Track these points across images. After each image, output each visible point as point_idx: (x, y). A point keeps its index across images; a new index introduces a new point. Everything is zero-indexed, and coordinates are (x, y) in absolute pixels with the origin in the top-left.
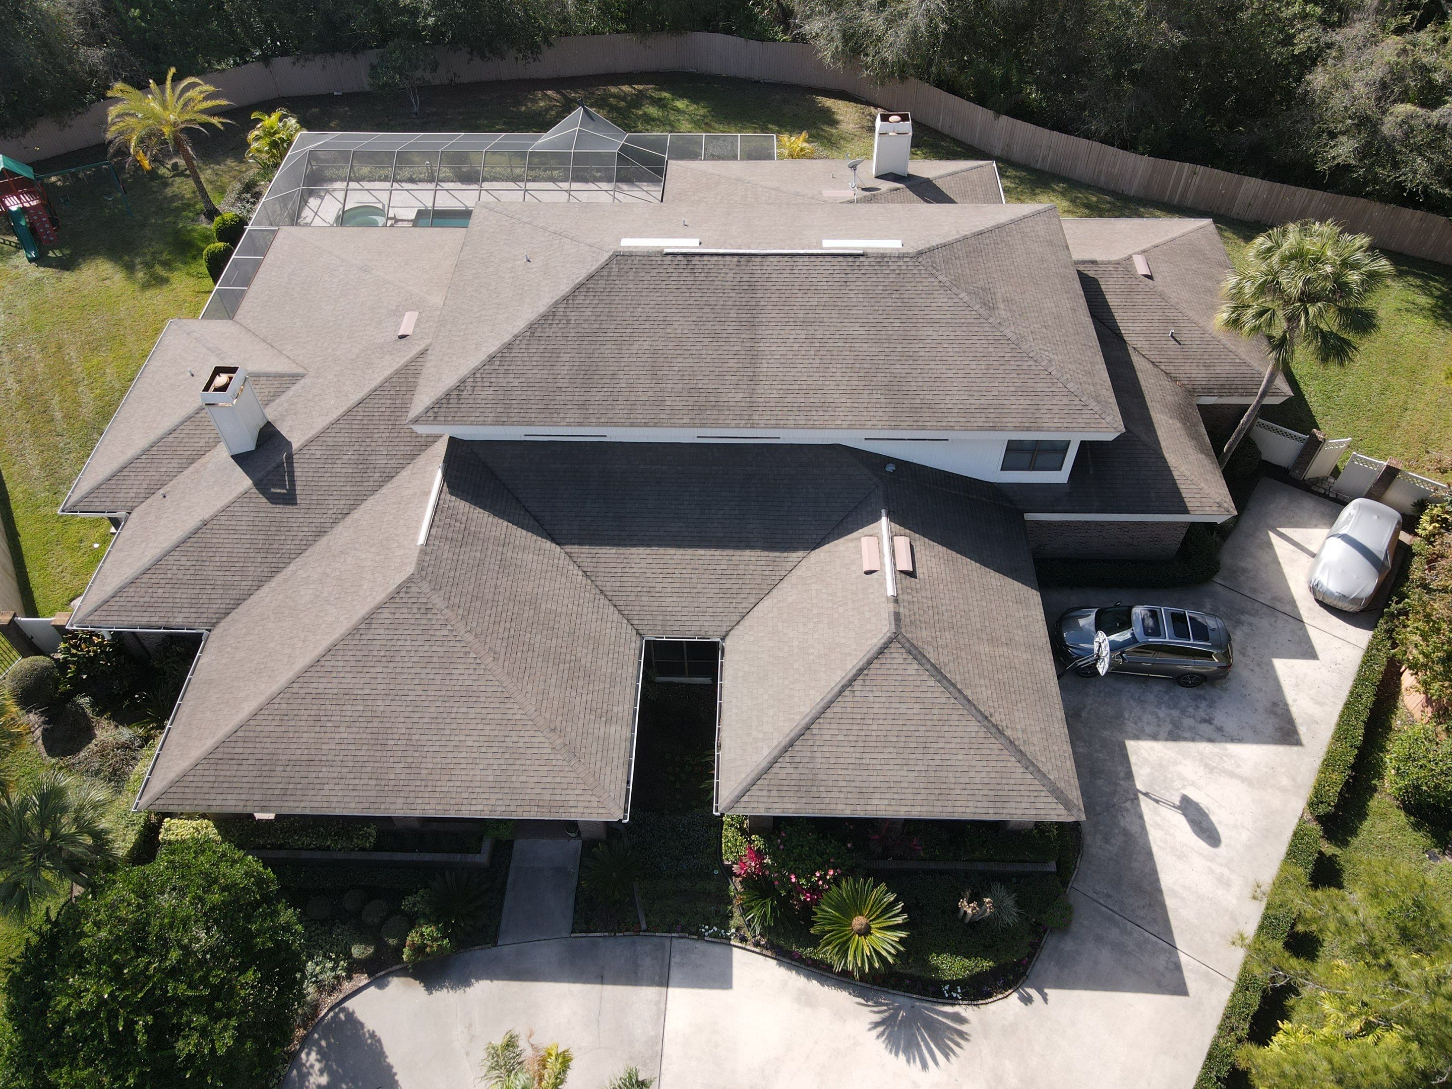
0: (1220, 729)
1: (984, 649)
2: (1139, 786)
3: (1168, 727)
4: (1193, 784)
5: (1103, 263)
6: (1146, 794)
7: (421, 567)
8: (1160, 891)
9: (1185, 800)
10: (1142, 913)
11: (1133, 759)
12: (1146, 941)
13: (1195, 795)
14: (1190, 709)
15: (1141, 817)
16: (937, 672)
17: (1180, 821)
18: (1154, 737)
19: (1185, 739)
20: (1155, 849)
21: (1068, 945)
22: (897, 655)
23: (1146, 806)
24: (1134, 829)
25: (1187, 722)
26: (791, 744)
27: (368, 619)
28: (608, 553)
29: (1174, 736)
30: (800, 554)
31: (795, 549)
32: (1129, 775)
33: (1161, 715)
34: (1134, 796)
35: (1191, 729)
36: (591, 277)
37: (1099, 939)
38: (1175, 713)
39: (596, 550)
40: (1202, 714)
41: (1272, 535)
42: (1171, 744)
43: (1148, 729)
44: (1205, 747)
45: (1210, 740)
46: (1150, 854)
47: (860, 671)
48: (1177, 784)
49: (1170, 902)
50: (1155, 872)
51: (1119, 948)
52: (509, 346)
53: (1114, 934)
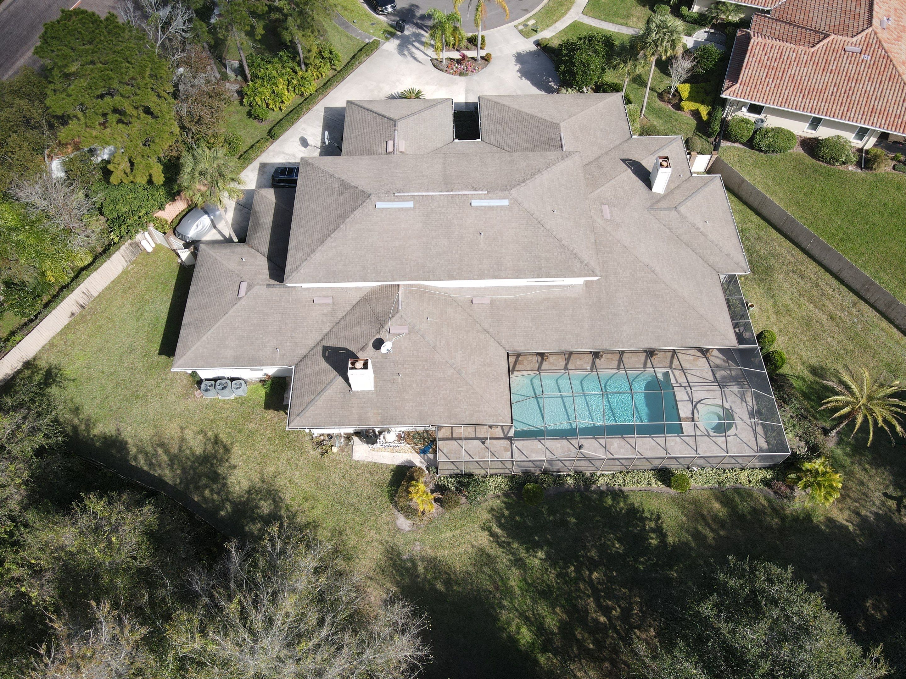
4: (301, 151)
5: (264, 285)
9: (306, 147)
10: (330, 122)
12: (331, 117)
13: (302, 148)
17: (310, 143)
22: (397, 119)
27: (571, 117)
36: (519, 185)
48: (306, 151)
49: (321, 124)
52: (547, 168)
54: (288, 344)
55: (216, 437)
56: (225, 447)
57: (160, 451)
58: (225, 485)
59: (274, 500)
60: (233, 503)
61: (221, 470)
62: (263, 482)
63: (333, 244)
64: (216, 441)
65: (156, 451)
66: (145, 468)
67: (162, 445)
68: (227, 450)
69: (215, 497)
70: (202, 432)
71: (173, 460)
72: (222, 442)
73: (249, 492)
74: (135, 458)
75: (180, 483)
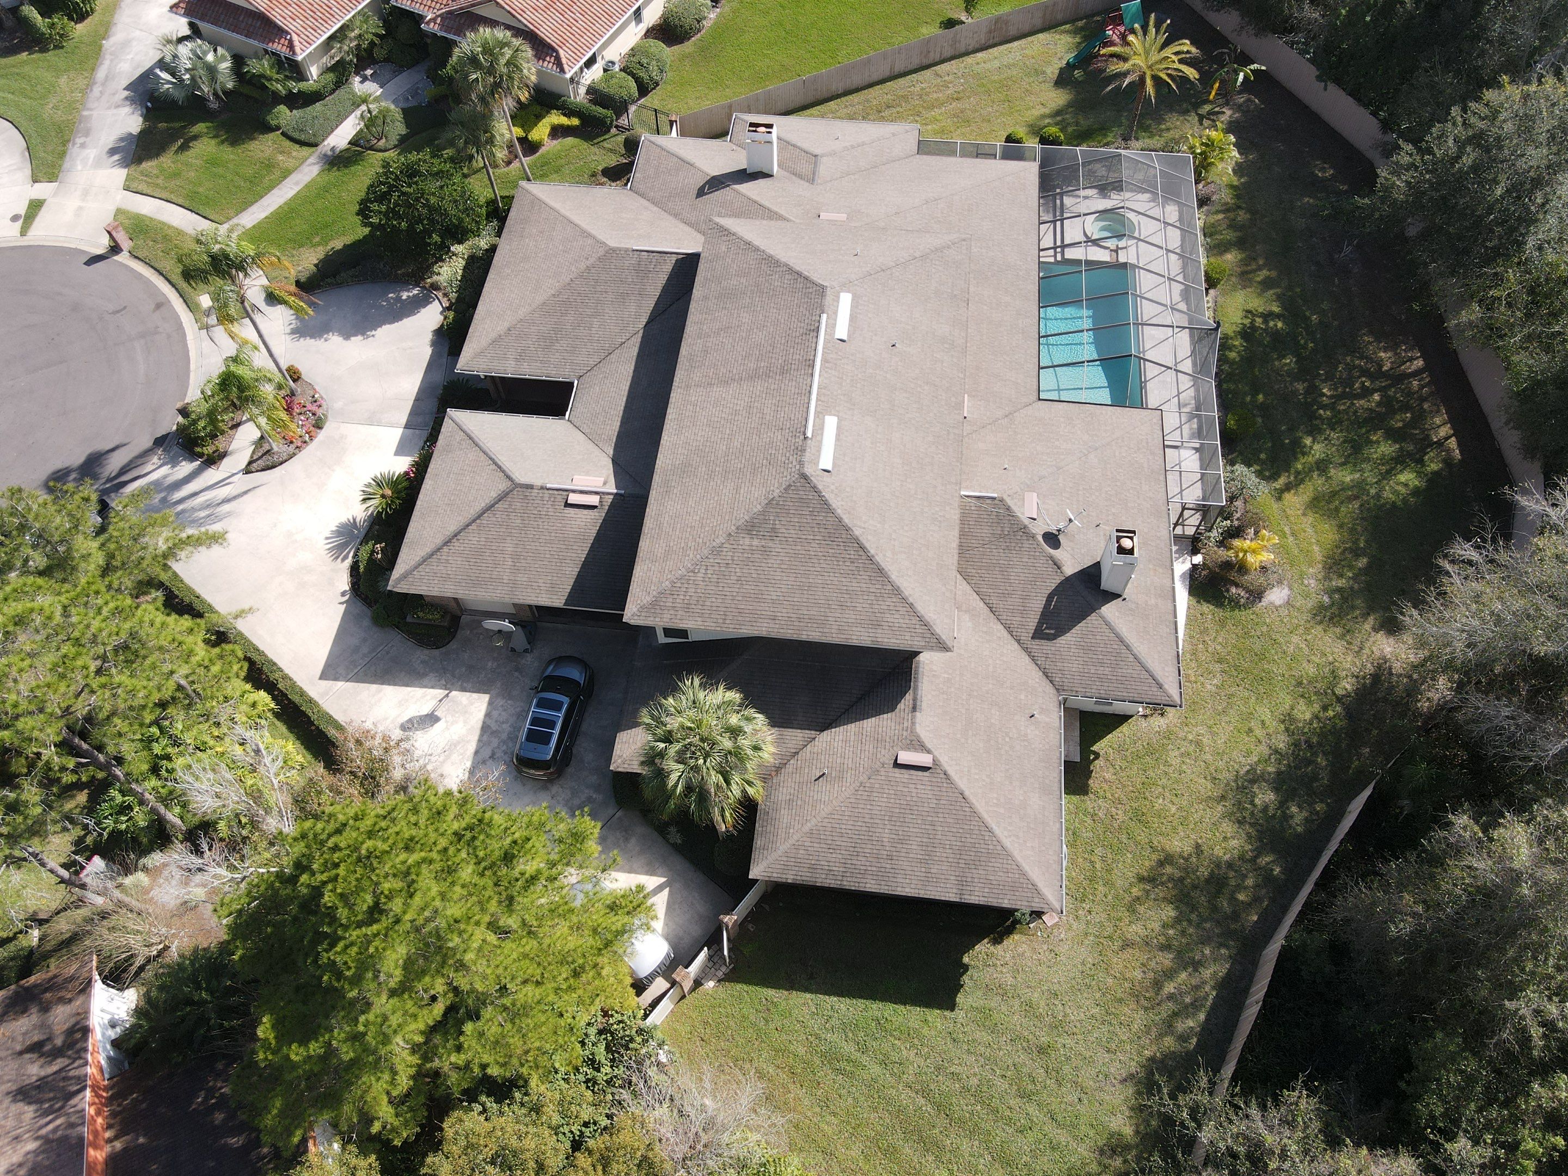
0: (484, 762)
1: (509, 547)
2: (454, 693)
3: (494, 727)
4: (447, 728)
5: (913, 718)
6: (447, 695)
7: (614, 250)
8: (382, 684)
9: (437, 719)
10: (373, 668)
11: (475, 695)
12: (356, 667)
13: (438, 726)
14: (504, 748)
15: (432, 687)
16: (490, 508)
17: (425, 710)
18: (488, 715)
19: (481, 735)
20: (409, 689)
21: (366, 622)
22: (503, 485)
23: (440, 693)
24: (426, 681)
25: (495, 742)
26: (471, 438)
27: (590, 235)
28: (635, 351)
29: (485, 728)
30: (611, 452)
31: (615, 449)
32: (463, 689)
33: (504, 726)
34: (448, 687)
35: (489, 743)
36: (806, 278)
37: (365, 640)
38: (504, 736)
39: (638, 345)
40: (499, 754)
41: (663, 880)
42: (480, 725)
43: (495, 714)
44: (472, 747)
45: (476, 753)
46: (407, 685)
47: (500, 467)
48: (450, 718)
49: (374, 687)
50: (395, 685)
51: (356, 650)
52: (757, 249)
53: (365, 650)
54: (1022, 697)
55: (1141, 879)
56: (1161, 864)
57: (1169, 988)
58: (1230, 865)
59: (1253, 782)
60: (1259, 853)
61: (1204, 872)
62: (1223, 798)
63: (889, 554)
64: (1150, 879)
65: (1171, 997)
66: (1202, 1016)
67: (1157, 985)
68: (1167, 859)
69: (1250, 882)
70: (1131, 909)
71: (1186, 961)
72: (1152, 868)
73: (1240, 822)
74: (1183, 1038)
75: (1227, 947)
